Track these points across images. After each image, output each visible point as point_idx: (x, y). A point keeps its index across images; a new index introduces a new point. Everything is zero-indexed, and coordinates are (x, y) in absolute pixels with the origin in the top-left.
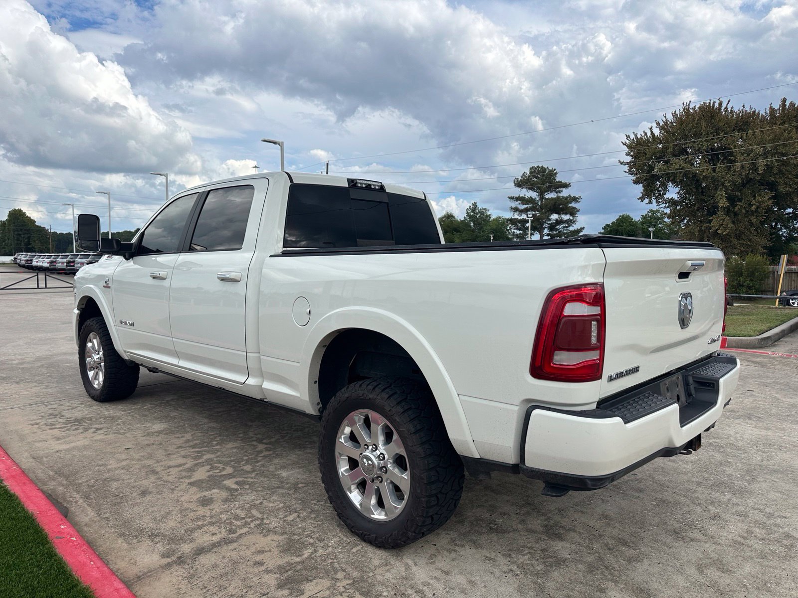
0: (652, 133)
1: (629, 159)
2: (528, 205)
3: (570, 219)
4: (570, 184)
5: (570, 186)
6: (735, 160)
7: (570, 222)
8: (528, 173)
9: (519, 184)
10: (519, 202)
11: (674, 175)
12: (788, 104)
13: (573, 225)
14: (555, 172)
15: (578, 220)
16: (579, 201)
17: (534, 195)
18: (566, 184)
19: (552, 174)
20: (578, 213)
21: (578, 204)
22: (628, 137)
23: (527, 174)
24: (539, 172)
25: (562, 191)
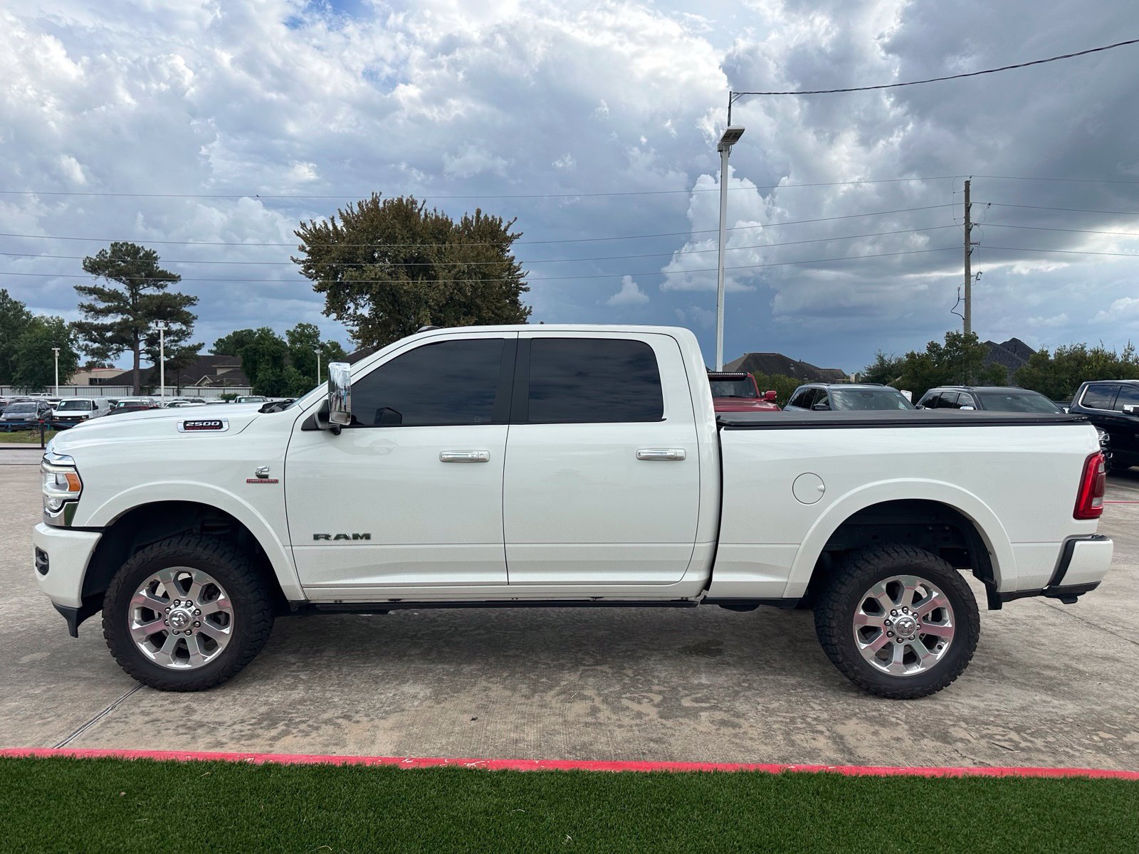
0: (334, 225)
1: (304, 256)
2: (112, 302)
3: (181, 329)
4: (179, 276)
5: (180, 280)
6: (435, 277)
7: (182, 335)
8: (109, 252)
9: (94, 267)
10: (94, 296)
11: (369, 286)
12: (482, 216)
13: (186, 338)
14: (155, 255)
15: (194, 333)
16: (195, 303)
17: (121, 288)
18: (174, 276)
19: (150, 257)
20: (195, 321)
21: (192, 307)
22: (303, 225)
23: (107, 253)
24: (128, 253)
25: (166, 286)
